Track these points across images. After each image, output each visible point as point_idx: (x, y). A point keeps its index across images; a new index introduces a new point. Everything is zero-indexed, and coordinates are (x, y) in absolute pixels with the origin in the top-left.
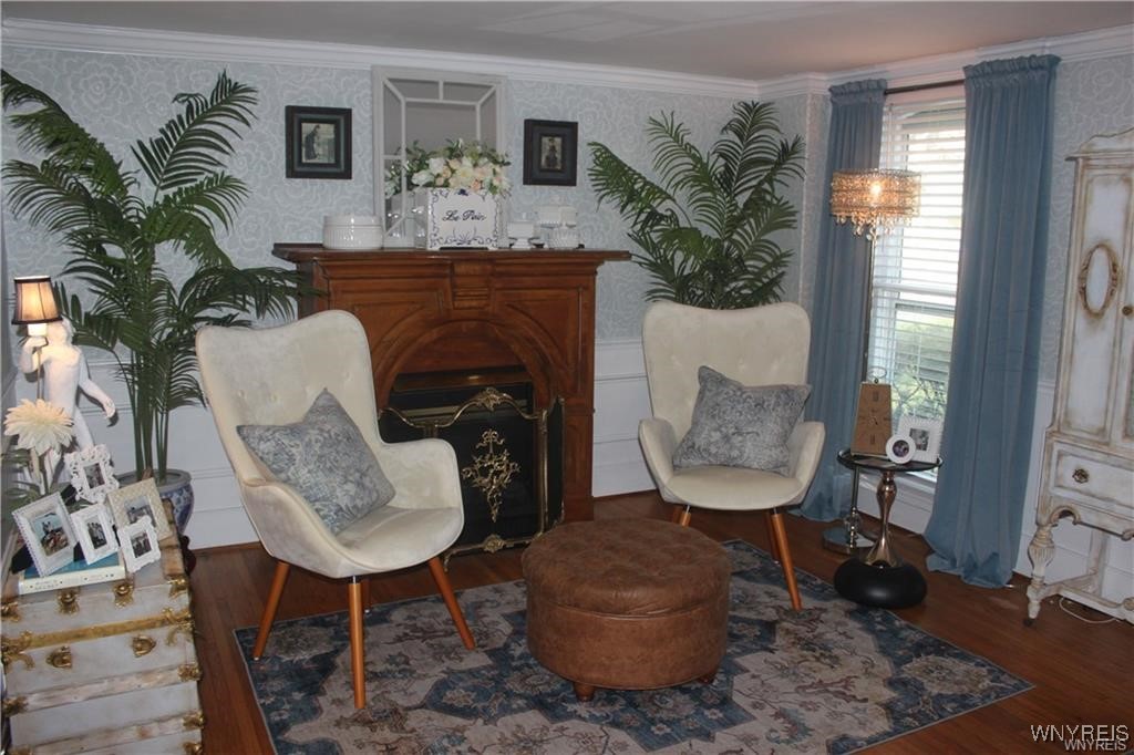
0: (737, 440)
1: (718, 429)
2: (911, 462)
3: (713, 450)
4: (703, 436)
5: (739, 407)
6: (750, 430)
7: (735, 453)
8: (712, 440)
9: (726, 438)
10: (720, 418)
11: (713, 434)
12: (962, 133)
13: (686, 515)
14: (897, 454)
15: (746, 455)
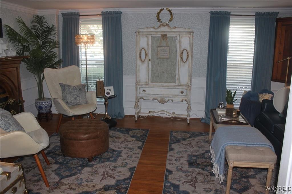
0: (78, 98)
1: (73, 97)
2: (111, 96)
3: (73, 102)
4: (69, 99)
5: (76, 91)
6: (80, 95)
7: (78, 101)
8: (72, 100)
9: (75, 98)
10: (72, 94)
11: (72, 98)
12: (102, 26)
13: (73, 118)
14: (107, 95)
15: (81, 101)
